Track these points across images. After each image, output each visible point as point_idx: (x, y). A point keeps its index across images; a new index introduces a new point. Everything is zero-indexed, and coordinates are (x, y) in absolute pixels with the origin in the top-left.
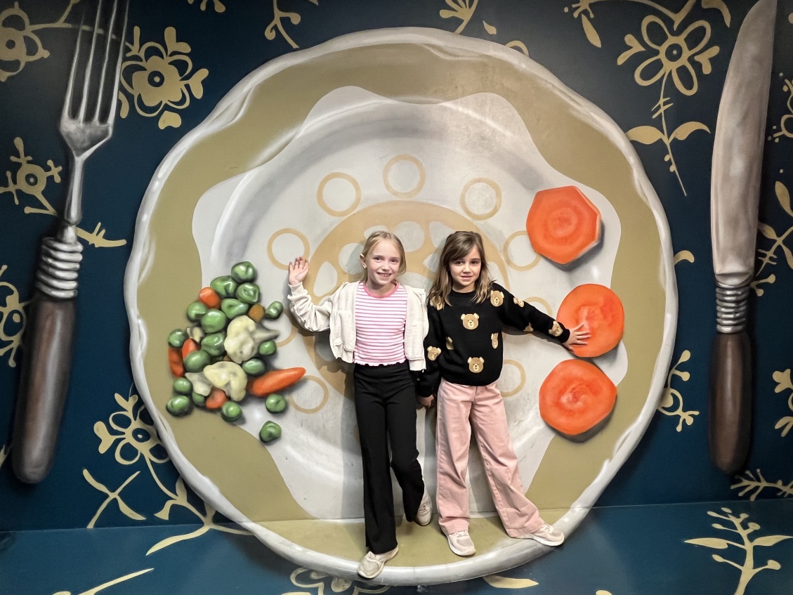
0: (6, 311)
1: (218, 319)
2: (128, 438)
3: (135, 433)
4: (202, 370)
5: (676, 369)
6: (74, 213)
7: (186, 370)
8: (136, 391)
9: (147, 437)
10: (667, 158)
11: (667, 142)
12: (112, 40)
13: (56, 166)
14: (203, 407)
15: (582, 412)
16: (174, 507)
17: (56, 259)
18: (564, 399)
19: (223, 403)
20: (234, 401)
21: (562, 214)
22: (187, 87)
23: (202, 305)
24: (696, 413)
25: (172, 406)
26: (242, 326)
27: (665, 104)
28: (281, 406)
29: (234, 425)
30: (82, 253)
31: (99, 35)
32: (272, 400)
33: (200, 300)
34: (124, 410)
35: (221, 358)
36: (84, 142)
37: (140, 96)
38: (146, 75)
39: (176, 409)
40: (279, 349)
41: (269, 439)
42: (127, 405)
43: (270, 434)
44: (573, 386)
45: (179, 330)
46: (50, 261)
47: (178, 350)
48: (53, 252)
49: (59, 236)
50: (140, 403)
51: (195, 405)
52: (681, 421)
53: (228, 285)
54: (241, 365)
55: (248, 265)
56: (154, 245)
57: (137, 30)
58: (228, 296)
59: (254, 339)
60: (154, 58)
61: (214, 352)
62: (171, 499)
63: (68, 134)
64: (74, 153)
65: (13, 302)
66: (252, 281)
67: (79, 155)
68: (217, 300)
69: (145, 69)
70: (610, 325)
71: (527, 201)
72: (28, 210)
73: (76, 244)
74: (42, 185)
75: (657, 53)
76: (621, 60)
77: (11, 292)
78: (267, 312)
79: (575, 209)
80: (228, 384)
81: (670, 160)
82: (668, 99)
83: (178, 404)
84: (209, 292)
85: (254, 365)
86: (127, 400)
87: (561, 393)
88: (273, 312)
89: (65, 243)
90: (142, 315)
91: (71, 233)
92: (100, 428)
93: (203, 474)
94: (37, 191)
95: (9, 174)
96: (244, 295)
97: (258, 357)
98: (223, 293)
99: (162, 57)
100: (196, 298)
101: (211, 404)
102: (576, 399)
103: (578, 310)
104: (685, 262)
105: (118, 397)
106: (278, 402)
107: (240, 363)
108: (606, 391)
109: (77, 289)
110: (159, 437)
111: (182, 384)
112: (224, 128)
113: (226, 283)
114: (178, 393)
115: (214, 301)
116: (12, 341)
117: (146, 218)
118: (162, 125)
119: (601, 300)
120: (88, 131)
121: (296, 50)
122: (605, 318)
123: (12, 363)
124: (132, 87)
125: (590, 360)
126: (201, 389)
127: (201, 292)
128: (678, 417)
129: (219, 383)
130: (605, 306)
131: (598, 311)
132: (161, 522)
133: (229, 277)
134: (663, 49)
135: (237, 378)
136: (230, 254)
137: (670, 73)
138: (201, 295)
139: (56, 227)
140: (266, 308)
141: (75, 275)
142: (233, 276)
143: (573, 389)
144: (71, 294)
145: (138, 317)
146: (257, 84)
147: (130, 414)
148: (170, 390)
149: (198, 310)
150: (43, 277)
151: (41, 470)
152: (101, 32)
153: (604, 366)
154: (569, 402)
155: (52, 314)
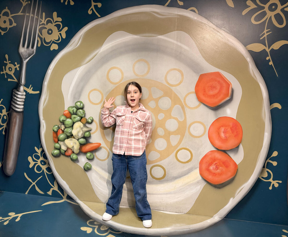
0: (2, 115)
1: (70, 122)
2: (39, 163)
3: (41, 162)
4: (64, 141)
5: (269, 159)
6: (23, 81)
7: (58, 140)
8: (42, 147)
9: (45, 163)
10: (267, 58)
11: (268, 50)
12: (36, 18)
13: (18, 64)
14: (64, 155)
15: (220, 174)
16: (53, 191)
17: (17, 97)
18: (211, 168)
19: (71, 154)
20: (75, 153)
21: (212, 84)
22: (60, 34)
23: (64, 116)
24: (280, 182)
25: (54, 153)
26: (78, 125)
27: (267, 32)
28: (92, 157)
29: (75, 163)
30: (25, 95)
31: (32, 17)
32: (89, 154)
33: (64, 115)
34: (38, 153)
35: (71, 137)
36: (26, 56)
37: (44, 38)
38: (46, 30)
39: (55, 155)
40: (92, 135)
41: (87, 169)
42: (39, 151)
43: (88, 168)
44: (216, 162)
45: (57, 125)
46: (15, 98)
47: (56, 133)
48: (16, 95)
49: (18, 89)
50: (43, 151)
51: (61, 154)
52: (272, 184)
53: (74, 110)
54: (78, 140)
55: (81, 102)
56: (48, 94)
57: (44, 14)
58: (74, 114)
59: (83, 131)
60: (50, 24)
61: (69, 134)
62: (53, 188)
63: (22, 53)
64: (23, 59)
65: (4, 112)
66: (82, 108)
67: (25, 60)
68: (70, 115)
69: (46, 28)
70: (235, 136)
71: (196, 79)
72: (9, 80)
73: (23, 92)
74: (13, 71)
75: (264, 8)
76: (244, 13)
77: (4, 109)
78: (87, 121)
79: (219, 82)
80: (73, 147)
81: (269, 59)
82: (269, 30)
83: (56, 152)
84: (67, 112)
85: (82, 140)
86: (39, 150)
87: (210, 164)
88: (90, 121)
89: (20, 92)
90: (44, 119)
91: (22, 88)
92: (30, 159)
93: (63, 180)
94: (12, 73)
95: (4, 67)
96: (79, 114)
97: (84, 137)
98: (72, 112)
99: (52, 24)
100: (63, 114)
101: (67, 154)
102: (217, 168)
103: (219, 128)
104: (277, 108)
105: (36, 148)
106: (91, 156)
107: (78, 139)
108: (232, 167)
109: (24, 108)
110: (49, 164)
111: (57, 145)
112: (72, 49)
113: (73, 109)
114: (56, 149)
115: (69, 115)
116: (4, 125)
117: (46, 83)
118: (52, 49)
119: (231, 124)
120: (28, 52)
121: (100, 17)
122: (233, 132)
123: (4, 133)
124: (42, 35)
125: (225, 151)
126: (64, 148)
127: (64, 112)
128: (271, 183)
129: (70, 146)
130: (233, 127)
131: (229, 129)
132: (49, 196)
133: (74, 106)
134: (267, 6)
135: (76, 145)
136: (74, 98)
137: (271, 18)
138: (64, 113)
139: (17, 86)
140: (87, 119)
141: (23, 103)
142: (76, 106)
143: (216, 164)
144: (21, 110)
145: (43, 120)
146: (85, 32)
147: (39, 155)
148: (53, 147)
149: (63, 119)
150: (13, 104)
151: (12, 171)
152: (32, 15)
153: (232, 155)
154: (214, 169)
155: (16, 117)
